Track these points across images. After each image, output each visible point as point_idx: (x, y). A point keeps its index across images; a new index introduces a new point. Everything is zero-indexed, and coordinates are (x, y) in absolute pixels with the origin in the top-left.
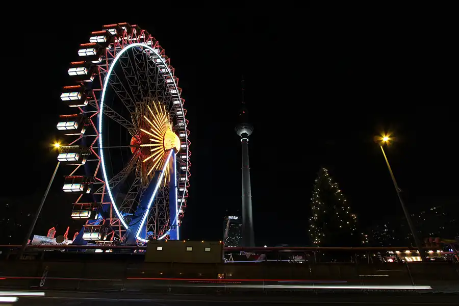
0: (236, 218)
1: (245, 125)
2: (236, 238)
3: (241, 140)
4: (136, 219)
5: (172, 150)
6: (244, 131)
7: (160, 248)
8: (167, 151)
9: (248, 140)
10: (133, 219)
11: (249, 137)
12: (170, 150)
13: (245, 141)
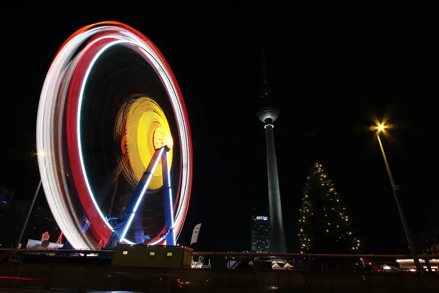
0: (265, 219)
1: (268, 109)
2: (266, 242)
3: (265, 127)
4: (120, 224)
5: (163, 149)
6: (268, 116)
7: (125, 253)
8: (157, 150)
9: (273, 127)
10: (119, 223)
11: (274, 123)
12: (161, 148)
13: (268, 127)
